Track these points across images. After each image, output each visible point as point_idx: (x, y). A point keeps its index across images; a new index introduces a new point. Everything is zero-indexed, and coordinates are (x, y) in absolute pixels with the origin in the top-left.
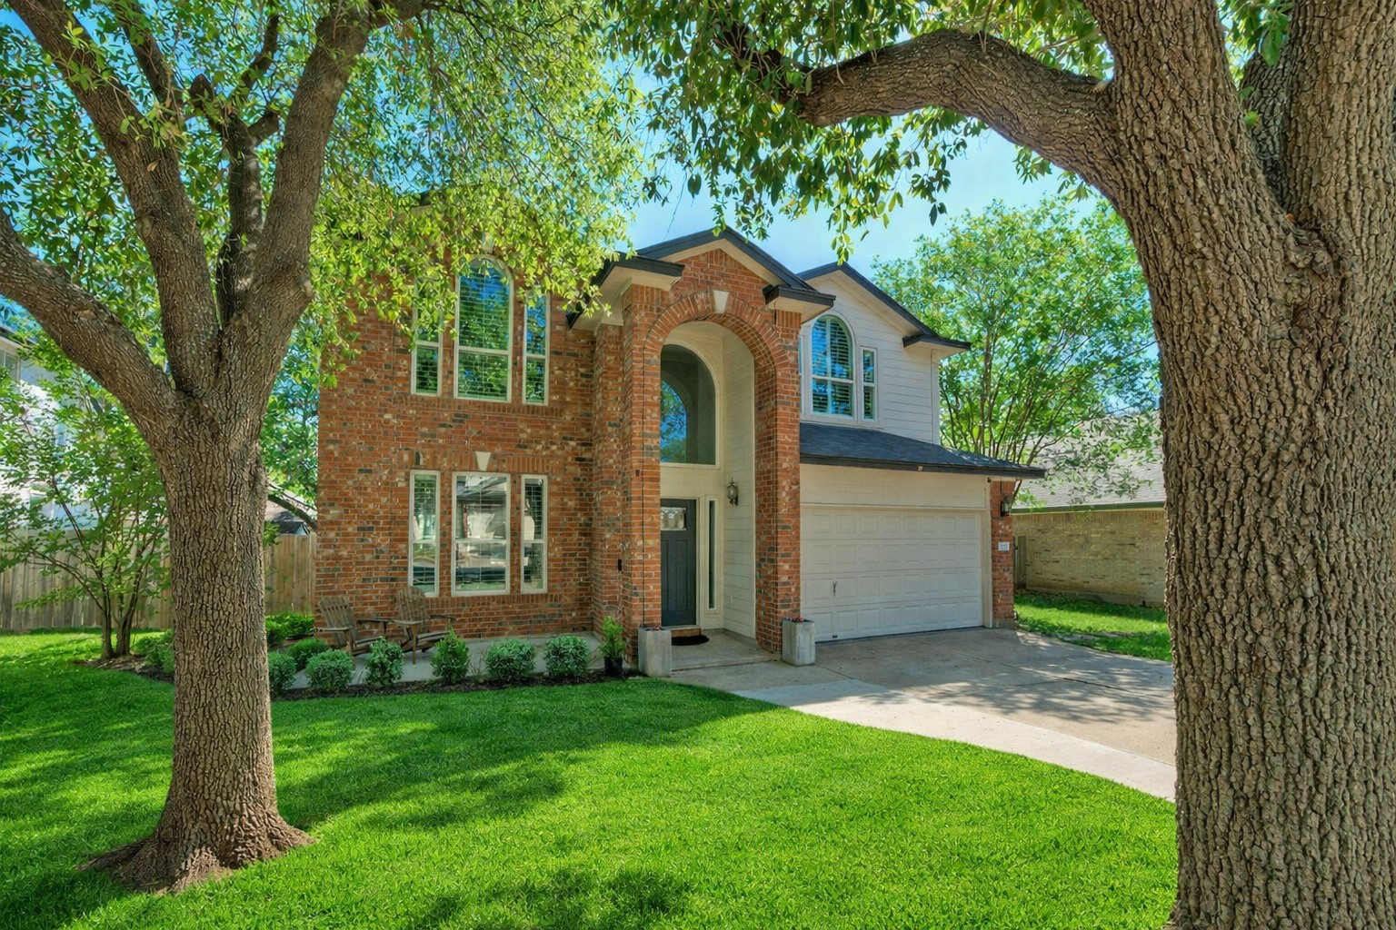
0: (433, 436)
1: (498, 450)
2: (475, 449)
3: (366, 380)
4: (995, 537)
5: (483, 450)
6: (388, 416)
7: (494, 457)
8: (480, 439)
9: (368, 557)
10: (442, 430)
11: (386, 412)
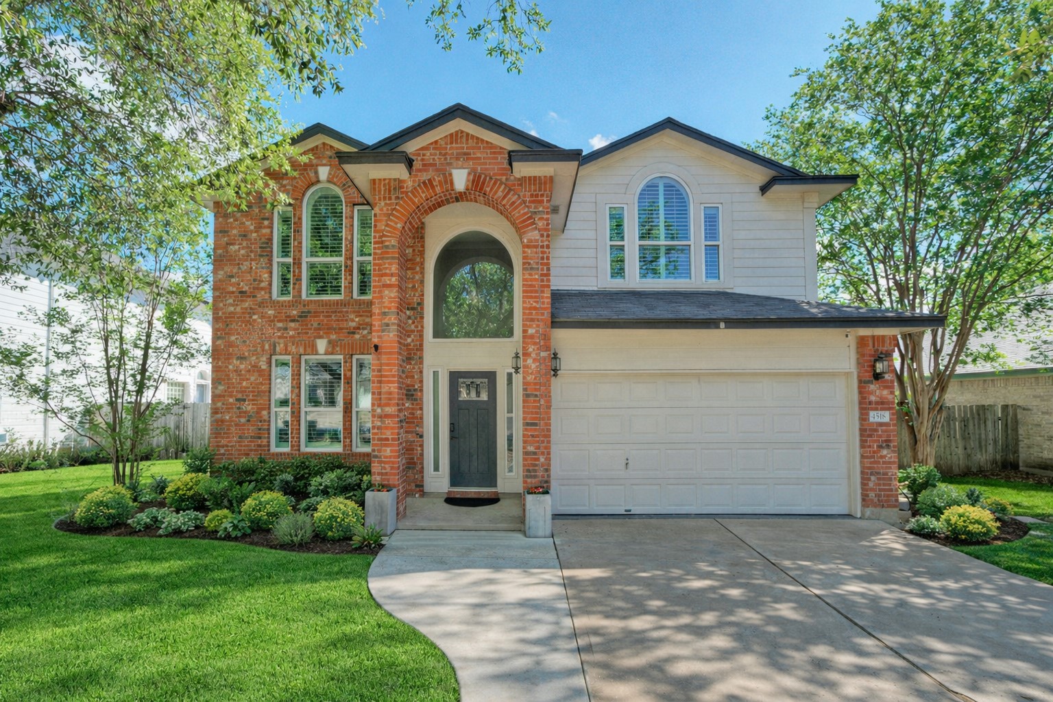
0: (286, 329)
1: (334, 337)
2: (316, 337)
3: (241, 292)
4: (865, 406)
5: (321, 337)
6: (255, 317)
7: (330, 342)
8: (319, 329)
9: (243, 420)
10: (292, 325)
11: (254, 314)
